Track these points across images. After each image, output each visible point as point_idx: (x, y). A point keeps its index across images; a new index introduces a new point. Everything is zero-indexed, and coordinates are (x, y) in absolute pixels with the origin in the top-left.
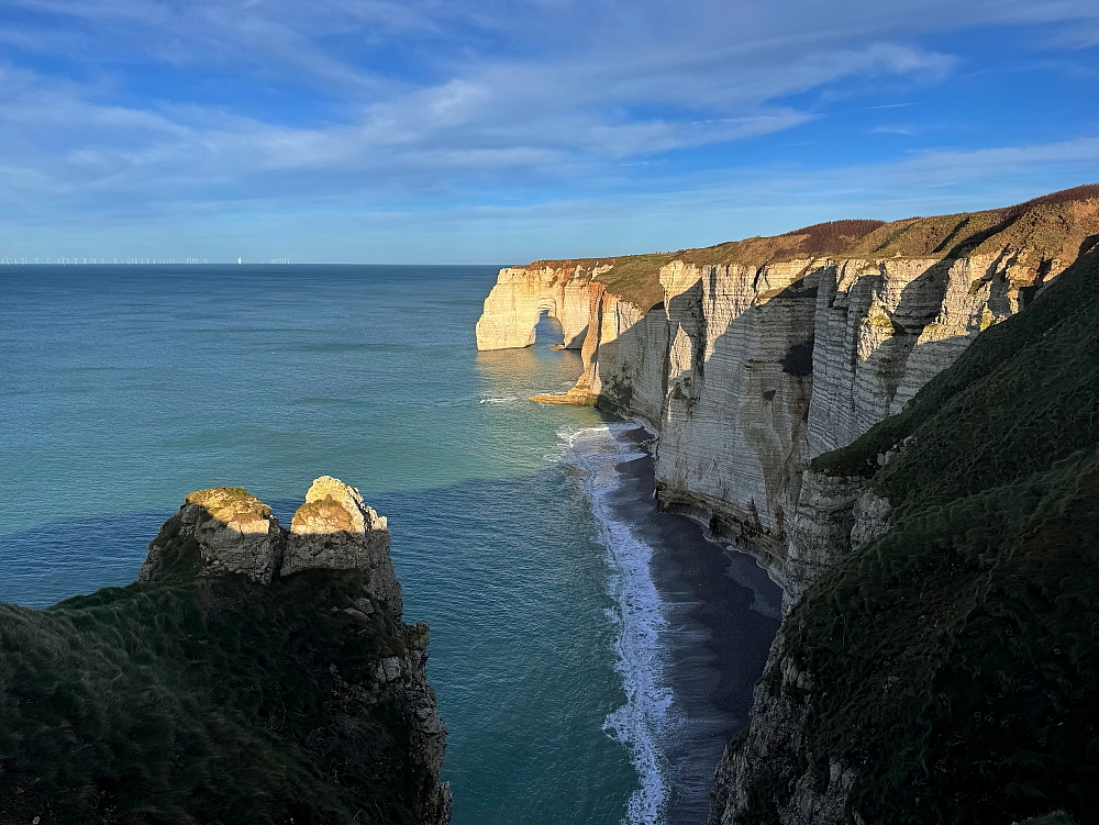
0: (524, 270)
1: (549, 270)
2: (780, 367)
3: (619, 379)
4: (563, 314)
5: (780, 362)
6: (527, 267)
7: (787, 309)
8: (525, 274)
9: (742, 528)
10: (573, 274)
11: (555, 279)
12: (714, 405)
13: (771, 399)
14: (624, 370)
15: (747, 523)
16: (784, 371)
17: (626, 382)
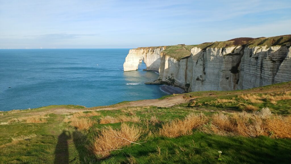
0: (136, 50)
1: (142, 50)
3: (170, 77)
4: (146, 61)
5: (230, 70)
6: (136, 49)
7: (231, 58)
8: (136, 51)
10: (149, 51)
11: (144, 52)
13: (228, 79)
14: (172, 75)
16: (231, 72)
17: (172, 78)
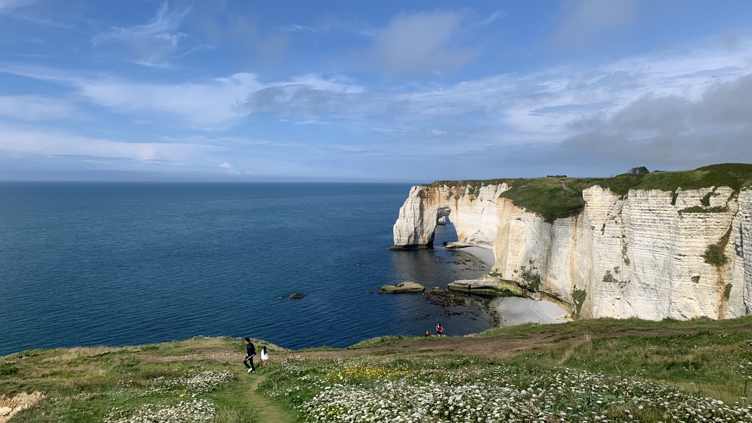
0: (428, 187)
1: (446, 188)
2: (702, 260)
3: (527, 269)
4: (457, 220)
5: (701, 256)
7: (702, 220)
8: (429, 190)
10: (464, 191)
11: (451, 194)
12: (645, 286)
13: (697, 282)
14: (531, 262)
16: (706, 262)
17: (534, 272)
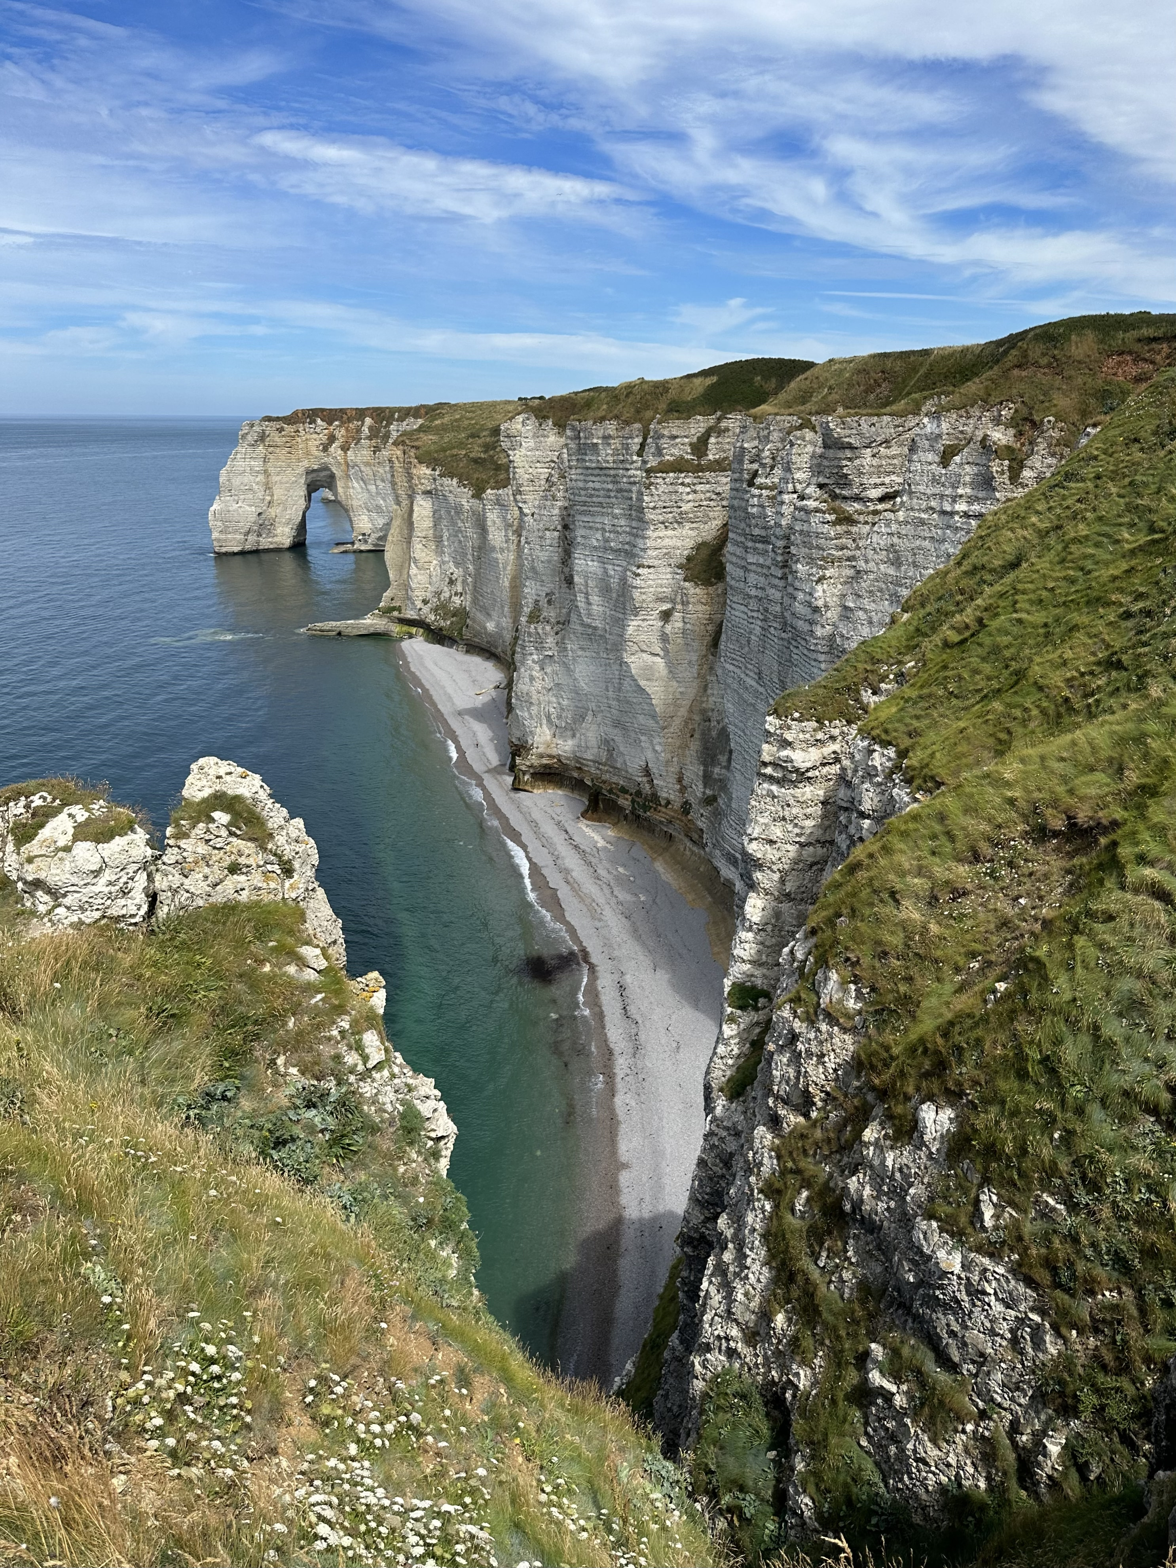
0: (280, 424)
1: (321, 425)
2: (681, 574)
3: (445, 595)
4: (348, 495)
5: (679, 567)
7: (688, 489)
8: (282, 429)
9: (633, 801)
11: (332, 439)
12: (590, 631)
13: (667, 620)
14: (451, 582)
15: (639, 793)
16: (686, 579)
17: (456, 602)
